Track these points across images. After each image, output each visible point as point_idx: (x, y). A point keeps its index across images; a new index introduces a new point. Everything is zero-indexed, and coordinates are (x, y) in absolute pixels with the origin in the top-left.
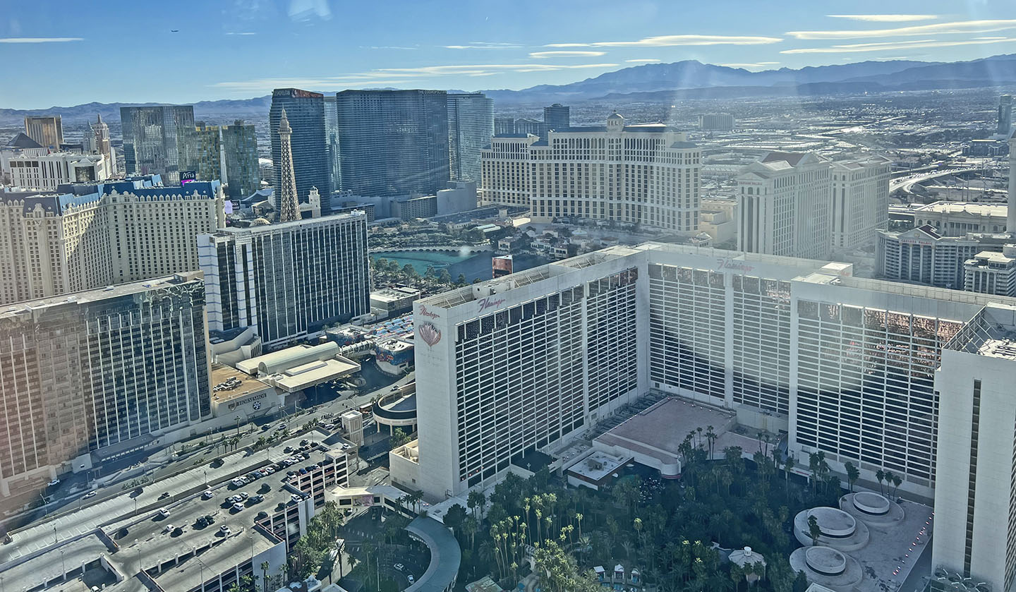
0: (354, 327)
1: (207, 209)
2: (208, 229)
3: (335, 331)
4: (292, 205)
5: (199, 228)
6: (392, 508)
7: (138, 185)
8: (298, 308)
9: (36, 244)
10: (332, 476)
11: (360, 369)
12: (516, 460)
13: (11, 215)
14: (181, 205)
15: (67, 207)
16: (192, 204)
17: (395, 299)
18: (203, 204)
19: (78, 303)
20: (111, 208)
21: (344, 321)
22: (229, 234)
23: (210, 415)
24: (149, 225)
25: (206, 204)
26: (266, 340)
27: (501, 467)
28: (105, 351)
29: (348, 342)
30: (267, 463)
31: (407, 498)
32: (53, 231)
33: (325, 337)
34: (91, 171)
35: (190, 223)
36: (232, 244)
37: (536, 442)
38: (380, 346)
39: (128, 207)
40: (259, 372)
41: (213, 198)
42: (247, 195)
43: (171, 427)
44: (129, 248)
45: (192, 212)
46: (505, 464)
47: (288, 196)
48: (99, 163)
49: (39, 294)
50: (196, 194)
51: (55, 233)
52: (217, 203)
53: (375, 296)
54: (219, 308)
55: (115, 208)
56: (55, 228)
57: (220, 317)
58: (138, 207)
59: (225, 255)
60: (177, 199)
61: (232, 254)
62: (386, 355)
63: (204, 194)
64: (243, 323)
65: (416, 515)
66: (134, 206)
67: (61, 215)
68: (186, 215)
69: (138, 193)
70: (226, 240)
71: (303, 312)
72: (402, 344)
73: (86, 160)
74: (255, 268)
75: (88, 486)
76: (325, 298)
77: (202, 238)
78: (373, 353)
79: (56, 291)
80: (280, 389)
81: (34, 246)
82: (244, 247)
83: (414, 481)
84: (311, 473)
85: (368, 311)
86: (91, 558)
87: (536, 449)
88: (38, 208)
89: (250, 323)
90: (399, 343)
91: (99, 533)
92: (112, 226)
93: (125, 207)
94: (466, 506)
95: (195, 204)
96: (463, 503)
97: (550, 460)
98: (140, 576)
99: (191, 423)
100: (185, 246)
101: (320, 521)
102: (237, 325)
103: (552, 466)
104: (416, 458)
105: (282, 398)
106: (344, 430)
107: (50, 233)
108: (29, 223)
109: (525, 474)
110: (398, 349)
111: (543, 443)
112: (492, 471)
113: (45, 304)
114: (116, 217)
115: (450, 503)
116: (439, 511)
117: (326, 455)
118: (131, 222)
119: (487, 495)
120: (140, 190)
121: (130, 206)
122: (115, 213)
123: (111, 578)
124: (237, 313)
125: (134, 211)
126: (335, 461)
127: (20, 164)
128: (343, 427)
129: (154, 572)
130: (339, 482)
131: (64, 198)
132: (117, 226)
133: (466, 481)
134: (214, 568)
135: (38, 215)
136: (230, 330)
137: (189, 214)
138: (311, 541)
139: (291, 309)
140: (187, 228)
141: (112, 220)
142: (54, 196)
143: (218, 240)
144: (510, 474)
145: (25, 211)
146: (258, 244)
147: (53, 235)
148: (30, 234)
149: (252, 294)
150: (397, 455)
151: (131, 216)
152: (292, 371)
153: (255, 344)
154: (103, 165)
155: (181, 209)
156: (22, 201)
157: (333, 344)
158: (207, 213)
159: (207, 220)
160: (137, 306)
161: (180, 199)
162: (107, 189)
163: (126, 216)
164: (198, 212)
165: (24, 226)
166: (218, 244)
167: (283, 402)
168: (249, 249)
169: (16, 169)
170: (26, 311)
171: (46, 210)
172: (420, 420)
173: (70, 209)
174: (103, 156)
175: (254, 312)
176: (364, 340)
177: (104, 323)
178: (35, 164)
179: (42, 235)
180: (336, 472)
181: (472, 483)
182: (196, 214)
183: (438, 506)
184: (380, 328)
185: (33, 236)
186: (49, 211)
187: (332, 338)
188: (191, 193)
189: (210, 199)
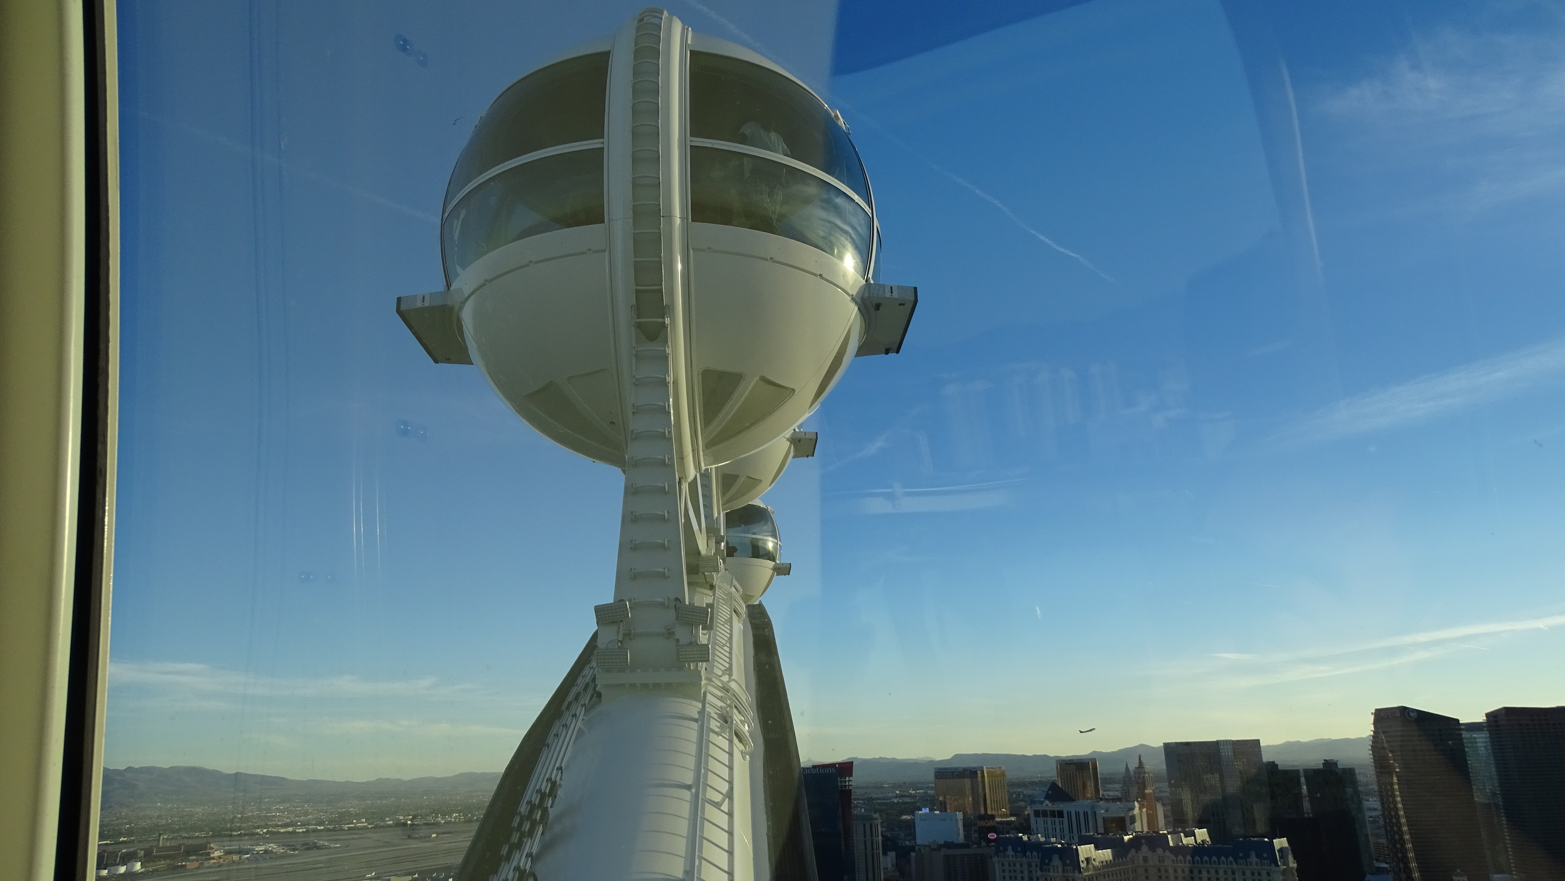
13: (1030, 872)
14: (1233, 873)
15: (1087, 862)
18: (1263, 874)
20: (1141, 871)
25: (1268, 874)
39: (1163, 870)
41: (1277, 865)
47: (1404, 876)
48: (1130, 813)
50: (1253, 858)
55: (1146, 870)
58: (1175, 871)
60: (1227, 865)
63: (1265, 859)
67: (1080, 872)
69: (1177, 851)
73: (1115, 808)
93: (1159, 870)
120: (1178, 847)
121: (1166, 871)
122: (1147, 878)
135: (1056, 870)
142: (1073, 846)
155: (1234, 879)
161: (1231, 863)
171: (1064, 865)
173: (1091, 866)
174: (1136, 803)
186: (1068, 866)
188: (1247, 856)
189: (1273, 867)
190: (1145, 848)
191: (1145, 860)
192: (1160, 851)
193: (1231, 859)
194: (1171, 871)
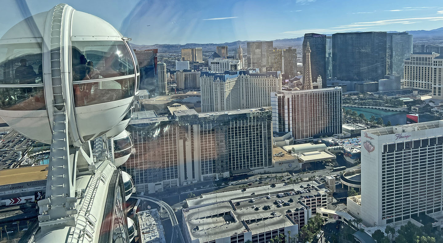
0: (334, 139)
1: (275, 82)
2: (275, 91)
3: (325, 139)
4: (309, 83)
5: (272, 90)
6: (347, 224)
7: (251, 72)
8: (309, 127)
9: (217, 92)
10: (320, 202)
11: (336, 158)
12: (414, 217)
13: (210, 81)
14: (265, 80)
15: (227, 79)
16: (269, 80)
17: (354, 129)
18: (274, 80)
19: (228, 114)
20: (241, 80)
21: (330, 135)
22: (283, 93)
23: (272, 166)
24: (253, 87)
25: (275, 80)
26: (296, 139)
27: (405, 218)
28: (236, 133)
29: (331, 145)
30: (293, 190)
31: (354, 220)
32: (222, 87)
33: (321, 141)
34: (236, 66)
35: (268, 88)
36: (284, 97)
37: (426, 210)
38: (346, 149)
39: (247, 80)
40: (292, 152)
41: (277, 78)
42: (291, 78)
43: (257, 168)
44: (246, 96)
45: (269, 83)
46: (408, 217)
47: (308, 79)
48: (238, 63)
49: (217, 110)
50: (271, 76)
51: (223, 88)
52: (279, 80)
53: (344, 126)
54: (277, 123)
55: (242, 80)
56: (223, 86)
57: (277, 127)
58: (250, 80)
59: (281, 101)
60: (264, 78)
61: (283, 101)
62: (348, 154)
63: (274, 76)
64: (287, 130)
65: (358, 230)
66: (249, 80)
67: (225, 82)
68: (267, 85)
69: (251, 75)
70: (281, 95)
71: (312, 129)
72: (357, 150)
73: (234, 62)
74: (292, 108)
75: (228, 184)
76: (321, 124)
77: (273, 94)
78: (342, 152)
79: (222, 109)
80: (300, 161)
81: (216, 92)
82: (288, 99)
83: (358, 214)
84: (311, 199)
85: (341, 133)
86: (227, 210)
87: (426, 214)
88: (218, 79)
89: (289, 131)
90: (355, 149)
91: (230, 202)
92: (241, 87)
93: (246, 80)
94: (384, 232)
95: (271, 80)
96: (383, 230)
97: (433, 220)
98: (243, 222)
99: (264, 167)
100: (266, 96)
101: (313, 220)
102: (284, 130)
103: (434, 224)
104: (360, 203)
105: (301, 164)
106: (327, 183)
107: (221, 88)
108: (215, 84)
109: (419, 225)
110: (354, 152)
111: (431, 212)
112: (400, 219)
113: (219, 114)
114: (243, 84)
115: (376, 228)
116: (370, 231)
117: (318, 193)
118: (248, 86)
119: (396, 229)
120: (251, 74)
121: (248, 80)
122: (242, 82)
123: (233, 220)
124: (284, 126)
125: (249, 82)
126: (321, 196)
127: (214, 63)
128: (326, 182)
129: (248, 222)
130: (323, 206)
131: (227, 76)
132: (243, 87)
133: (385, 220)
134: (269, 227)
135: (218, 81)
136: (281, 132)
137: (268, 84)
138: (309, 228)
139: (306, 127)
140: (267, 90)
141: (241, 85)
142: (223, 75)
143: (279, 95)
144: (409, 222)
145: (214, 80)
146: (294, 98)
147: (222, 89)
148: (215, 88)
149: (291, 118)
150: (351, 200)
151: (248, 84)
152: (306, 153)
153: (291, 140)
154: (240, 64)
155: (265, 82)
156: (214, 76)
157: (324, 145)
158: (275, 84)
159: (275, 87)
160: (247, 118)
162: (240, 73)
163: (246, 84)
164: (272, 83)
165: (214, 85)
166: (278, 97)
167: (301, 166)
168: (290, 100)
169: (213, 65)
170: (212, 115)
171: (221, 80)
172: (363, 187)
173: (228, 80)
174: (240, 61)
175: (291, 126)
176: (338, 145)
177: (236, 123)
178: (218, 63)
179: (219, 88)
180: (322, 201)
181: (389, 221)
182: (271, 84)
183: (370, 228)
184: (346, 141)
185: (216, 89)
186: (222, 80)
187: (323, 142)
190: (243, 74)
191: (242, 77)
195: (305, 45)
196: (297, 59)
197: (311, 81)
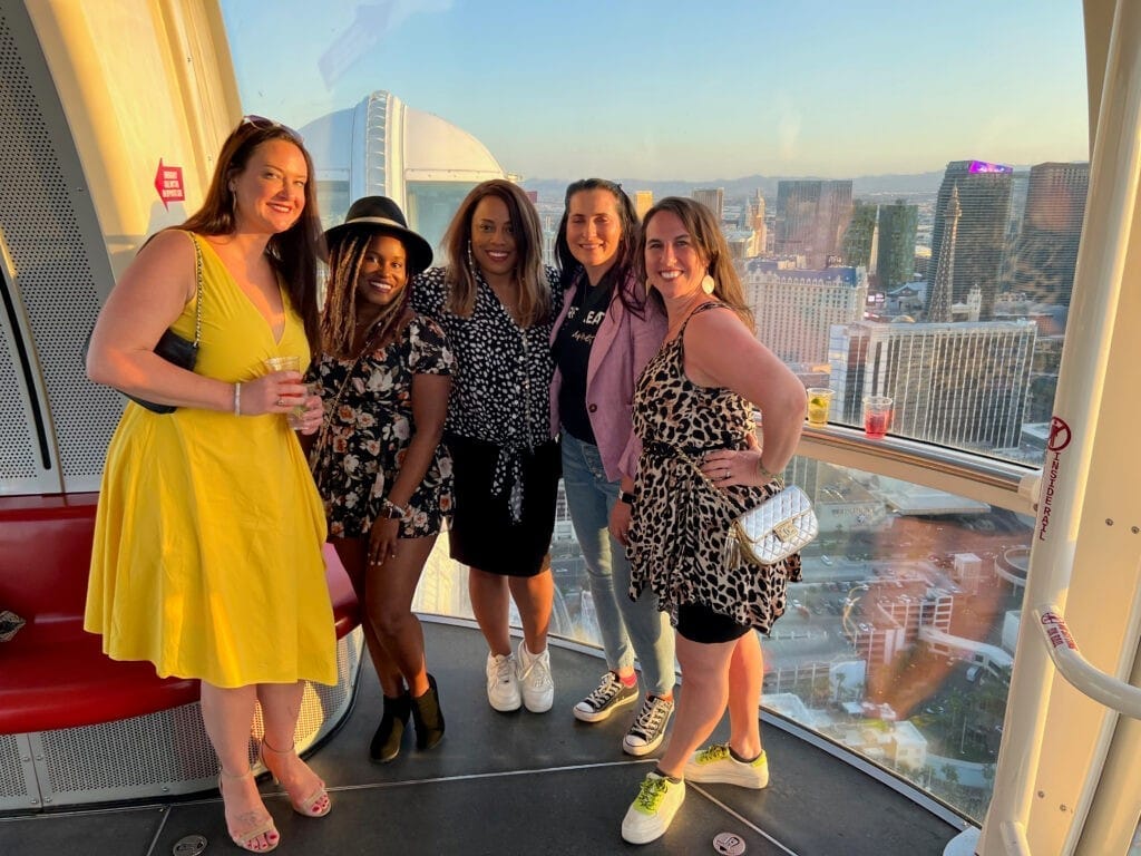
1: (846, 297)
2: (844, 320)
5: (835, 318)
6: (996, 674)
7: (782, 265)
10: (931, 614)
11: (989, 511)
14: (821, 290)
16: (832, 291)
18: (843, 293)
22: (865, 328)
24: (786, 308)
25: (847, 292)
35: (827, 311)
36: (866, 339)
39: (769, 287)
41: (855, 286)
42: (894, 286)
45: (831, 299)
47: (941, 293)
48: (749, 240)
50: (838, 280)
52: (858, 293)
55: (757, 287)
58: (778, 288)
59: (857, 351)
60: (818, 284)
61: (864, 351)
63: (847, 281)
68: (824, 302)
69: (785, 273)
70: (861, 334)
77: (836, 330)
80: (891, 508)
82: (879, 345)
84: (907, 605)
93: (766, 287)
95: (835, 291)
105: (891, 518)
106: (956, 571)
120: (783, 271)
125: (775, 292)
126: (937, 600)
130: (938, 625)
137: (827, 301)
140: (822, 315)
143: (853, 333)
146: (894, 343)
151: (771, 297)
154: (753, 243)
155: (820, 295)
158: (846, 303)
159: (845, 310)
161: (821, 284)
162: (753, 267)
164: (837, 299)
166: (852, 337)
167: (891, 523)
168: (885, 347)
174: (754, 232)
180: (936, 613)
182: (834, 302)
188: (833, 278)
189: (852, 288)
190: (758, 271)
191: (758, 279)
192: (770, 273)
193: (821, 280)
194: (775, 287)
195: (944, 197)
196: (919, 234)
197: (949, 300)
